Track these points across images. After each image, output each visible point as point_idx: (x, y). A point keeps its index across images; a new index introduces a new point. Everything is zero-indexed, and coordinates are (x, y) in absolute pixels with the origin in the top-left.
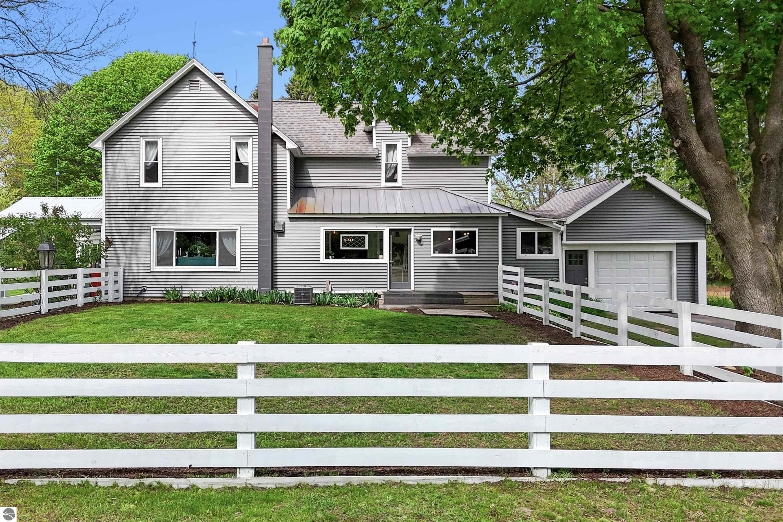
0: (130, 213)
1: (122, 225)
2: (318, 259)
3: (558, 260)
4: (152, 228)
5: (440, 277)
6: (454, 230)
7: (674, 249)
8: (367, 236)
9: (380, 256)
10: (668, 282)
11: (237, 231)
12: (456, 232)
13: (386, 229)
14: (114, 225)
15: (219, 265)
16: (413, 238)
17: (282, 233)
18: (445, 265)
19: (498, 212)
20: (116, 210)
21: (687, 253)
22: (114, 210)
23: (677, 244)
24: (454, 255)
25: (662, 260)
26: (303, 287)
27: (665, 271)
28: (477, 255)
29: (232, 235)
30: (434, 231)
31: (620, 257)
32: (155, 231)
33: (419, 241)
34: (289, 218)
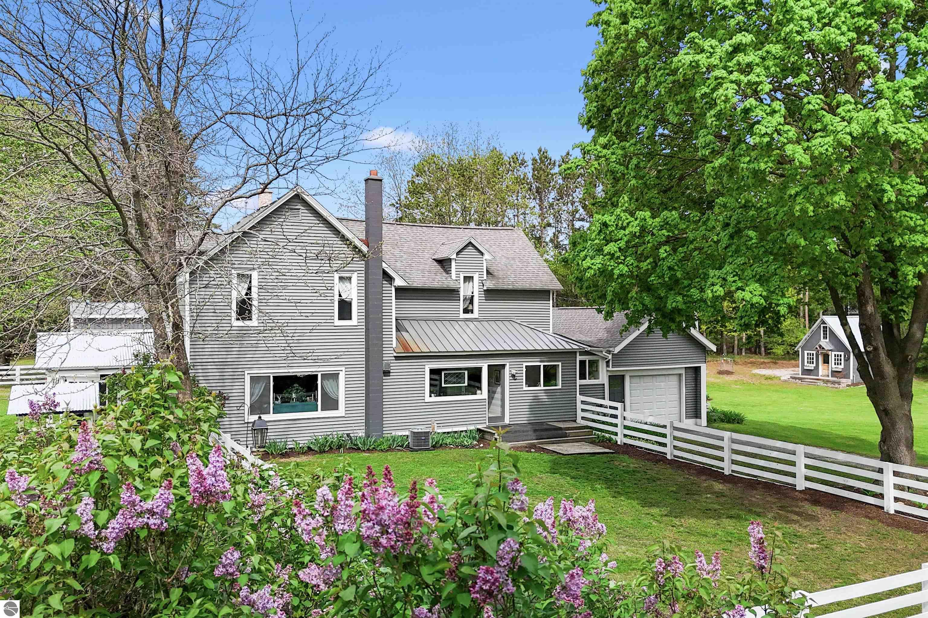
0: (220, 357)
1: (210, 371)
2: (423, 398)
3: (604, 385)
4: (246, 372)
5: (532, 409)
6: (542, 364)
7: (683, 372)
8: (466, 372)
9: (479, 392)
10: (678, 399)
11: (340, 372)
12: (544, 366)
13: (484, 365)
14: (200, 371)
15: (322, 410)
16: (507, 372)
17: (387, 373)
18: (536, 398)
19: (577, 347)
20: (203, 353)
21: (691, 374)
22: (201, 353)
23: (686, 368)
24: (542, 388)
25: (673, 382)
26: (420, 431)
27: (676, 391)
28: (560, 387)
29: (335, 376)
30: (526, 366)
31: (646, 379)
32: (249, 376)
33: (513, 376)
34: (395, 357)
